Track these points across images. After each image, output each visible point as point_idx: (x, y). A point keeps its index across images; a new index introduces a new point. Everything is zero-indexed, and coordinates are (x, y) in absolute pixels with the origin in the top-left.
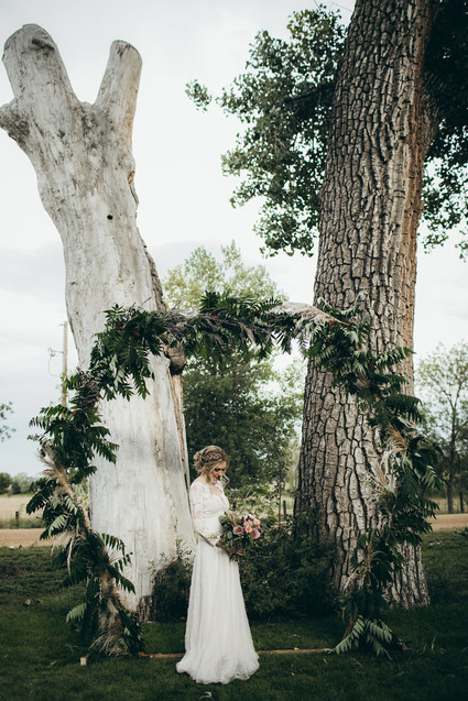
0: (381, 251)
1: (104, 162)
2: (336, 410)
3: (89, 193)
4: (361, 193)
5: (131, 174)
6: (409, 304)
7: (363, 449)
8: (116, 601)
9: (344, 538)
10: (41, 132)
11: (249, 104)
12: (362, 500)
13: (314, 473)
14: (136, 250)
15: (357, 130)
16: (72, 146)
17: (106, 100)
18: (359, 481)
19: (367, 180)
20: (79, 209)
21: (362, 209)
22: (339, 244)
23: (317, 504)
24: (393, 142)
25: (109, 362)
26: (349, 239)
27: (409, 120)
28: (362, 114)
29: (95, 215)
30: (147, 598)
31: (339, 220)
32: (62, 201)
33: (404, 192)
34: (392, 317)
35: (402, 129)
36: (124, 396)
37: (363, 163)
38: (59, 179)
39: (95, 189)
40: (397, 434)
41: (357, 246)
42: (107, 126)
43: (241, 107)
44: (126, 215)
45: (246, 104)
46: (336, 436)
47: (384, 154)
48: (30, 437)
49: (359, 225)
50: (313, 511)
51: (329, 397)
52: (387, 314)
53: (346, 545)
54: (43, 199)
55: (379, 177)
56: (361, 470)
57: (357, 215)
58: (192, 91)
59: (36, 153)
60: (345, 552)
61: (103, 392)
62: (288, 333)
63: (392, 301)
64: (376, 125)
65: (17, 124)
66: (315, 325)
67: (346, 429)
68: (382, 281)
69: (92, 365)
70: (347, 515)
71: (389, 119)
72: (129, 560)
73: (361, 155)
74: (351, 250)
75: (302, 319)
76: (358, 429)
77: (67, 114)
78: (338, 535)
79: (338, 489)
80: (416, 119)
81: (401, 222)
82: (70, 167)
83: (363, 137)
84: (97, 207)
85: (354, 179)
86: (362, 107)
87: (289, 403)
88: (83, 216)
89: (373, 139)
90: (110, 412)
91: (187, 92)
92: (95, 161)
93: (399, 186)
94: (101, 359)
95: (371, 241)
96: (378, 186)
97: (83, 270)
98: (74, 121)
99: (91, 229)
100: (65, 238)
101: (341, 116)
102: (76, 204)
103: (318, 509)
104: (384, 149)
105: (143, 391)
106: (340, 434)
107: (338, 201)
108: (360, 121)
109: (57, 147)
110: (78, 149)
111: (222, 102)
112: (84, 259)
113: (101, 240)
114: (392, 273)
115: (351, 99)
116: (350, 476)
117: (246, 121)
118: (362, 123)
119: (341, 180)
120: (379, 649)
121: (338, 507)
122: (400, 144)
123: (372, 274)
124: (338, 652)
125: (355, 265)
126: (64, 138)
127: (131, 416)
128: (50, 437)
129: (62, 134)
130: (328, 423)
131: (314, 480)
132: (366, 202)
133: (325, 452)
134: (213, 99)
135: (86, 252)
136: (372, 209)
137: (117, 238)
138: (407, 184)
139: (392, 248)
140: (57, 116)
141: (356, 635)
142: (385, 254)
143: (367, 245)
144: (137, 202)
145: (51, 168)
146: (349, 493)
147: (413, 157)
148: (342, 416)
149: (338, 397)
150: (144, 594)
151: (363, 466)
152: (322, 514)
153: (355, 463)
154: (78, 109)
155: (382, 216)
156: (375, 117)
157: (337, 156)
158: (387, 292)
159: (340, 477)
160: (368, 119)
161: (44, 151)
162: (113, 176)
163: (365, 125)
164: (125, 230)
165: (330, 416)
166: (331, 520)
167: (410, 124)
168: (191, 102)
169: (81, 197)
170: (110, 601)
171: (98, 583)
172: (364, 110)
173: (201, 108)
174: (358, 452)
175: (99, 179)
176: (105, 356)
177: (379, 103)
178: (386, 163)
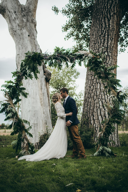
0: (108, 45)
1: (28, 21)
2: (94, 90)
3: (23, 29)
4: (102, 29)
5: (35, 25)
6: (116, 61)
7: (102, 101)
8: (27, 140)
9: (96, 127)
10: (9, 12)
11: (70, 12)
12: (101, 116)
13: (87, 109)
14: (36, 45)
15: (101, 11)
16: (18, 15)
17: (28, 4)
18: (100, 111)
19: (104, 25)
20: (20, 33)
21: (102, 34)
22: (95, 44)
23: (88, 117)
24: (112, 14)
25: (26, 68)
26: (98, 42)
27: (116, 8)
28: (103, 6)
29: (24, 35)
30: (37, 143)
31: (95, 37)
32: (15, 31)
33: (114, 29)
34: (111, 64)
35: (114, 11)
36: (30, 78)
37: (103, 20)
38: (14, 25)
39: (25, 28)
40: (113, 90)
41: (100, 44)
42: (28, 11)
43: (67, 13)
44: (34, 36)
45: (69, 12)
46: (94, 98)
47: (109, 18)
48: (2, 90)
49: (101, 38)
50: (87, 119)
51: (92, 87)
52: (109, 63)
53: (97, 129)
54: (9, 31)
55: (107, 25)
56: (101, 107)
57: (101, 35)
58: (54, 9)
59: (8, 18)
60: (96, 131)
61: (24, 77)
62: (80, 60)
63: (111, 60)
64: (107, 10)
65: (2, 9)
66: (89, 58)
67: (97, 96)
68: (108, 54)
69: (21, 69)
70: (97, 120)
71: (110, 8)
72: (31, 128)
73: (102, 18)
74: (99, 45)
75: (85, 56)
76: (100, 95)
77: (17, 7)
78: (94, 126)
79: (94, 113)
80: (118, 8)
81: (114, 37)
82: (18, 22)
83: (103, 13)
84: (25, 33)
85: (100, 25)
86: (102, 4)
87: (80, 102)
88: (21, 35)
89: (106, 13)
90: (28, 90)
91: (52, 9)
92: (25, 20)
93: (113, 27)
94: (23, 67)
95: (105, 42)
96: (107, 27)
97: (21, 51)
98: (19, 8)
99: (23, 39)
100: (16, 42)
101: (96, 8)
102: (19, 32)
103: (88, 119)
104: (109, 16)
105: (36, 77)
106: (95, 97)
107: (95, 32)
108: (102, 9)
109: (14, 16)
110: (20, 16)
111: (62, 12)
112: (21, 47)
113: (26, 42)
114: (111, 52)
115: (99, 2)
116: (98, 109)
117: (69, 18)
118: (103, 9)
119: (96, 26)
120: (107, 154)
121: (94, 118)
122: (114, 15)
123: (105, 52)
124: (95, 155)
125: (100, 49)
126: (16, 13)
127: (34, 91)
128: (8, 90)
129: (15, 12)
130: (92, 94)
131: (87, 110)
132: (103, 32)
133: (91, 102)
134: (60, 11)
135: (22, 45)
136: (105, 33)
137: (31, 42)
138: (115, 27)
139: (111, 45)
140: (14, 7)
141: (100, 150)
142: (109, 46)
143: (103, 44)
144: (37, 33)
145: (12, 22)
146: (97, 114)
147: (117, 19)
148: (96, 92)
149: (95, 87)
150: (37, 142)
151: (102, 106)
152: (89, 120)
153: (100, 105)
154: (20, 5)
155: (108, 36)
156: (107, 7)
157: (95, 19)
158: (109, 57)
159: (95, 109)
160: (104, 8)
161: (10, 16)
162: (30, 25)
163: (104, 9)
164: (33, 39)
165: (92, 92)
166: (92, 122)
167: (117, 10)
168: (54, 12)
169: (20, 30)
170: (25, 139)
171: (21, 134)
172: (103, 5)
173: (56, 14)
174: (100, 102)
175: (26, 25)
176: (25, 66)
177: (108, 3)
178: (109, 20)
